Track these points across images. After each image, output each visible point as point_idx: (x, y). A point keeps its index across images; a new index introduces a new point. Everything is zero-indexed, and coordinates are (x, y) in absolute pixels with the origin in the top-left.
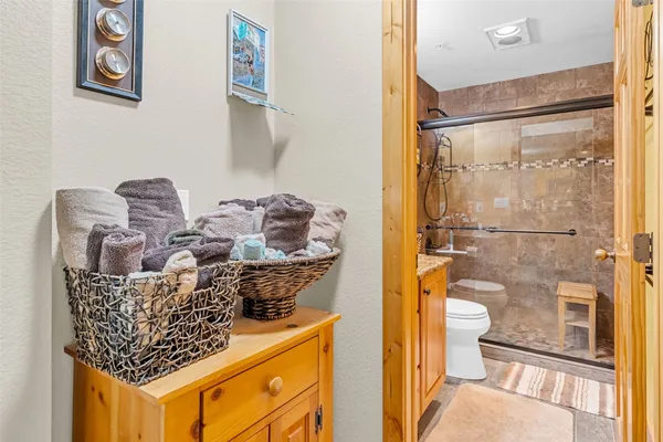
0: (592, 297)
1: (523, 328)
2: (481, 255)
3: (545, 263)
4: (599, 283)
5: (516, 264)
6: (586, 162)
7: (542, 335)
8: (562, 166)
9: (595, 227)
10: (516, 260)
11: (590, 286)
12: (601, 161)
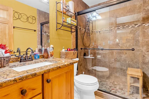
0: (141, 75)
1: (116, 83)
2: (102, 58)
3: (123, 61)
4: (142, 68)
5: (113, 61)
6: (138, 25)
7: (122, 87)
8: (129, 27)
9: (141, 48)
10: (113, 60)
11: (139, 70)
12: (143, 25)
